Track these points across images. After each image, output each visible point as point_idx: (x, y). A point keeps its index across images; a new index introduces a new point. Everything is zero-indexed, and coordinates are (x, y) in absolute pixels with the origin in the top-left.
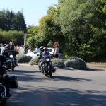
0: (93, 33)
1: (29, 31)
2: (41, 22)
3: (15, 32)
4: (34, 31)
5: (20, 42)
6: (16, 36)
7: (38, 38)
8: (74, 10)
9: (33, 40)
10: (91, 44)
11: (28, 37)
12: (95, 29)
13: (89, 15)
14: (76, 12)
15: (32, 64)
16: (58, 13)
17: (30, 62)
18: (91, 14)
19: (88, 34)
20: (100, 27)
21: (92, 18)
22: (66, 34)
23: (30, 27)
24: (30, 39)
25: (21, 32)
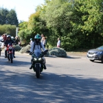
0: (72, 28)
1: (20, 25)
2: (30, 18)
3: (9, 26)
4: (24, 25)
6: (10, 29)
7: (28, 31)
8: (57, 8)
9: (24, 33)
10: (71, 37)
11: (19, 30)
12: (74, 24)
13: (70, 13)
14: (59, 11)
15: (22, 53)
16: (44, 11)
17: (21, 51)
18: (71, 13)
19: (68, 29)
20: (78, 23)
21: (72, 15)
22: (50, 28)
23: (21, 22)
24: (21, 31)
25: (14, 26)
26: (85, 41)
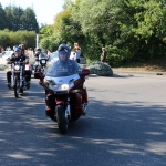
0: (120, 32)
2: (57, 19)
3: (25, 32)
4: (48, 30)
5: (31, 44)
6: (26, 38)
7: (54, 39)
9: (48, 42)
10: (119, 46)
11: (40, 38)
12: (124, 26)
14: (100, 7)
16: (77, 8)
18: (118, 9)
19: (114, 34)
20: (128, 24)
21: (120, 13)
22: (87, 33)
23: (43, 26)
24: (43, 40)
25: (32, 33)
26: (140, 51)
